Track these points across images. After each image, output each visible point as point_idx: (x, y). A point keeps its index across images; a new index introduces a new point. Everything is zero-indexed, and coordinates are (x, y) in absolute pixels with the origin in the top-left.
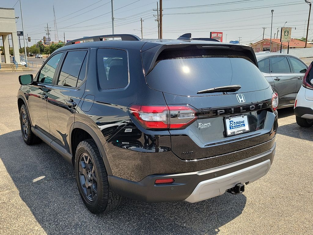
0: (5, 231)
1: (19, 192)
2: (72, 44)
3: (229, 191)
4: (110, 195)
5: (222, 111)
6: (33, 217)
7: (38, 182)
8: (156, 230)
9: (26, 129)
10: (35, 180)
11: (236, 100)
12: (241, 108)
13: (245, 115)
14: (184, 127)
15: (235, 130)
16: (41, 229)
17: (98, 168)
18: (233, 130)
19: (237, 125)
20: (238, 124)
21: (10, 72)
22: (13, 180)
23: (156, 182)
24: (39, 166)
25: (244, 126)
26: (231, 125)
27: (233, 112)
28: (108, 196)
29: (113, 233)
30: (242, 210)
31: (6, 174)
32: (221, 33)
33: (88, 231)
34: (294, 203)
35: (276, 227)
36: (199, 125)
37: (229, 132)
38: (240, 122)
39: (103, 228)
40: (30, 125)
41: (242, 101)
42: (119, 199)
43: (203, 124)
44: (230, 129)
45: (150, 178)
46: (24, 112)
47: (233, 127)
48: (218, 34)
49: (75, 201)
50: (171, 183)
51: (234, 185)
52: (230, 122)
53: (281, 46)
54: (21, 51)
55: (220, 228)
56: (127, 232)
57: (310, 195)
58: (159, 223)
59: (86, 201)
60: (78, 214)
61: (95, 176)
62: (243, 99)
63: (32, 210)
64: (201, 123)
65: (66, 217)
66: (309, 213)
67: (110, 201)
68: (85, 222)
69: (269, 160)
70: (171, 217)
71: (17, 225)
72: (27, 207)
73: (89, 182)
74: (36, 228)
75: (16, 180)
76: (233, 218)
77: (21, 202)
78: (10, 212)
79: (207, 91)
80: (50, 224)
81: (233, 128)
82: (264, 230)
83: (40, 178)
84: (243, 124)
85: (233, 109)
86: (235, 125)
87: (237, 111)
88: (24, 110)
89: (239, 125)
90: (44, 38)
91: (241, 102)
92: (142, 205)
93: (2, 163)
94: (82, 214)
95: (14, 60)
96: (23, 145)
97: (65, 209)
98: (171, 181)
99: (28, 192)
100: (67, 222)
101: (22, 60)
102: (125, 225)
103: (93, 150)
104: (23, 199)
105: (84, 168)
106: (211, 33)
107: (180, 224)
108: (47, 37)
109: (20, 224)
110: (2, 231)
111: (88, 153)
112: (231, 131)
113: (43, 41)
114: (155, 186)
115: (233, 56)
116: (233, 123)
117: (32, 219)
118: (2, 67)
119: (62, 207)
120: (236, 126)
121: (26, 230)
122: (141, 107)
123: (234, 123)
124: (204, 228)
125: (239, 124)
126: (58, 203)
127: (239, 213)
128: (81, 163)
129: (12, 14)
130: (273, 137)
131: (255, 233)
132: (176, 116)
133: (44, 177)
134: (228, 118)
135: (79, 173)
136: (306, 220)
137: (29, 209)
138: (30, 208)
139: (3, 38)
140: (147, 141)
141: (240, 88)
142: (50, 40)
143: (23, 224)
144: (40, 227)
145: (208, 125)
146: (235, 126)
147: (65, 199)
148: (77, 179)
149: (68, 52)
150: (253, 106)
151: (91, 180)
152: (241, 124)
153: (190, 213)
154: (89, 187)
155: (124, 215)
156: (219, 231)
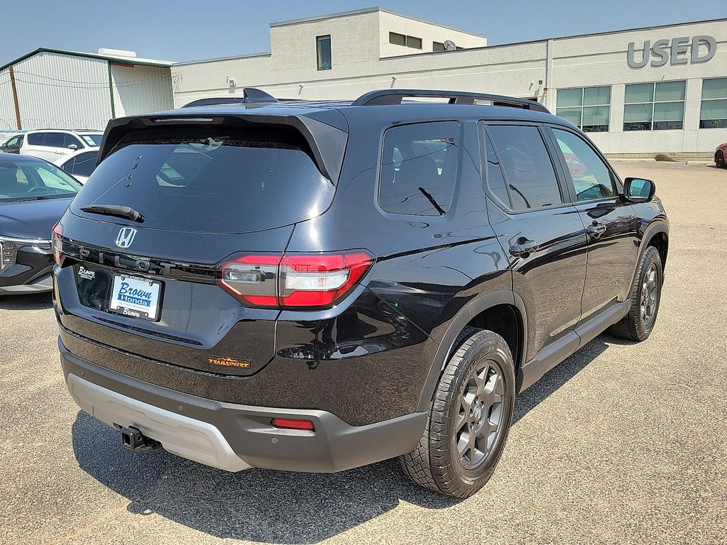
13: (156, 282)
18: (122, 304)
19: (134, 296)
20: (136, 296)
25: (148, 305)
26: (123, 291)
37: (114, 304)
38: (141, 293)
41: (123, 243)
44: (119, 298)
47: (125, 296)
81: (124, 300)
84: (147, 299)
85: (101, 255)
86: (130, 294)
89: (138, 299)
91: (120, 245)
112: (118, 303)
116: (127, 289)
120: (132, 298)
123: (131, 289)
125: (139, 297)
134: (120, 274)
146: (130, 297)
150: (144, 261)
152: (144, 298)
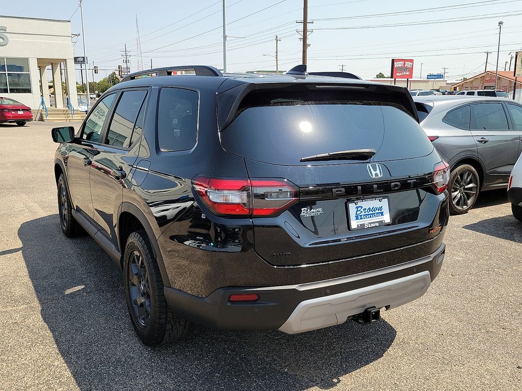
0: (10, 365)
1: (40, 309)
2: (131, 79)
3: (355, 318)
4: (169, 318)
5: (341, 191)
6: (55, 346)
7: (73, 295)
8: (239, 375)
9: (65, 212)
10: (68, 292)
11: (366, 172)
12: (375, 186)
13: (384, 198)
14: (277, 213)
15: (366, 222)
16: (64, 365)
17: (151, 274)
18: (361, 222)
19: (369, 213)
20: (371, 212)
21: (62, 121)
22: (35, 289)
23: (231, 299)
24: (78, 270)
26: (358, 213)
27: (359, 192)
28: (166, 318)
29: (170, 375)
30: (384, 351)
31: (27, 280)
32: (412, 61)
33: (134, 371)
34: (474, 344)
35: (434, 380)
36: (303, 211)
37: (354, 224)
38: (374, 209)
39: (158, 367)
40: (70, 206)
41: (376, 175)
42: (185, 324)
43: (309, 210)
44: (357, 218)
45: (221, 292)
46: (63, 186)
48: (406, 62)
49: (123, 326)
50: (255, 301)
51: (362, 308)
52: (357, 208)
53: (515, 83)
54: (81, 89)
55: (341, 378)
56: (192, 375)
57: (506, 333)
58: (246, 364)
59: (137, 326)
60: (124, 345)
61: (148, 287)
62: (378, 172)
63: (54, 336)
64: (306, 209)
65: (105, 349)
66: (495, 362)
67: (169, 327)
68: (132, 358)
69: (427, 272)
70: (267, 357)
71: (29, 357)
72: (49, 331)
73: (142, 296)
74: (56, 363)
75: (39, 290)
76: (367, 363)
77: (42, 323)
78: (22, 337)
79: (317, 157)
80: (78, 358)
81: (361, 218)
82: (412, 384)
83: (76, 288)
84: (380, 211)
85: (359, 188)
86: (365, 212)
87: (368, 190)
88: (62, 182)
89: (372, 214)
90: (119, 68)
91: (374, 177)
92: (225, 337)
93: (24, 264)
94: (129, 346)
95: (68, 103)
96: (61, 237)
97: (104, 337)
98: (256, 297)
99: (54, 309)
100: (105, 356)
101: (80, 102)
102: (191, 366)
103: (145, 246)
104: (45, 319)
105: (136, 275)
106: (393, 61)
107: (278, 368)
108: (124, 66)
109: (33, 356)
110: (5, 364)
111: (139, 252)
112: (357, 222)
113: (117, 73)
114: (228, 304)
115: (371, 102)
116: (362, 210)
117: (53, 349)
118: (50, 114)
119: (100, 334)
120: (368, 215)
121: (40, 365)
122: (209, 181)
123: (365, 209)
124: (316, 376)
125: (374, 212)
126: (96, 327)
127: (378, 355)
128: (132, 266)
129: (67, 29)
130: (437, 235)
131: (396, 389)
132: (263, 196)
133: (83, 287)
134: (353, 201)
135: (128, 282)
136: (486, 373)
137: (51, 335)
138: (53, 333)
139: (52, 67)
140: (217, 235)
141: (374, 153)
142: (129, 72)
143: (38, 356)
144: (63, 361)
145: (318, 211)
146: (366, 215)
147: (108, 321)
148: (127, 291)
149: (123, 92)
150: (396, 183)
151: (144, 294)
152: (377, 211)
153: (298, 352)
154: (142, 305)
155: (193, 351)
156: (339, 381)
